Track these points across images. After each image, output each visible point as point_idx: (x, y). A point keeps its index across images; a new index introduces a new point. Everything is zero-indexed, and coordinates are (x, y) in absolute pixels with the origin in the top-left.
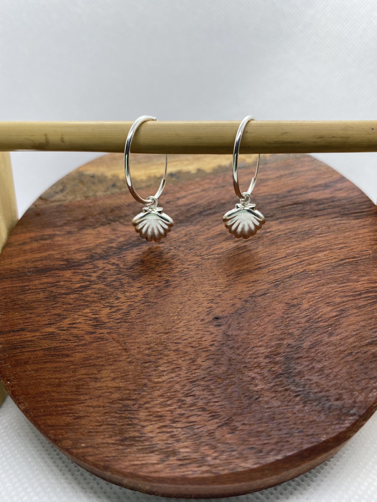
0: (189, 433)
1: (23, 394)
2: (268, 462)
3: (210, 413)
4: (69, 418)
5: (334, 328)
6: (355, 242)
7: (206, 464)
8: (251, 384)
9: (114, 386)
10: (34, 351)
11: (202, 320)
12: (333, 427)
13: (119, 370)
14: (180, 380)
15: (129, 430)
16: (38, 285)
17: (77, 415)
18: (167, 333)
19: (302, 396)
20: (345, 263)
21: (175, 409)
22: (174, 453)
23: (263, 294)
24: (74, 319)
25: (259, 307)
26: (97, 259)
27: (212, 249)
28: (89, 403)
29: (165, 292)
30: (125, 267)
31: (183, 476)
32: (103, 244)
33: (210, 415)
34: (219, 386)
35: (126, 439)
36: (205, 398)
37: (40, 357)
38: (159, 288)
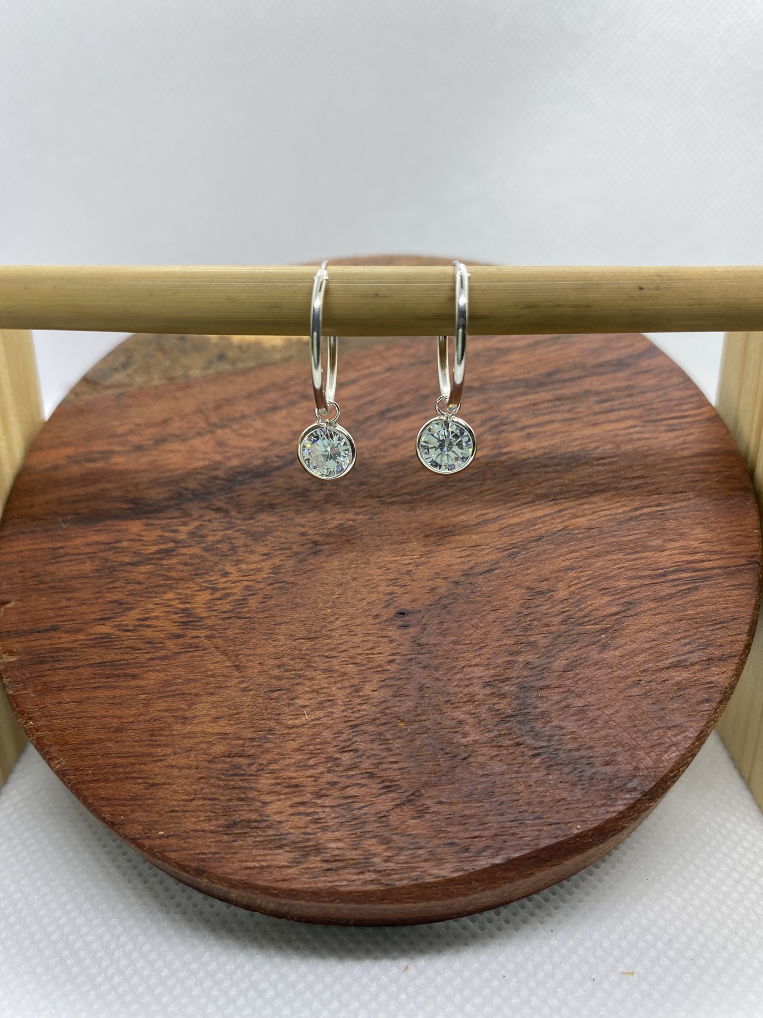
0: (343, 816)
1: (56, 743)
2: (478, 868)
3: (383, 782)
4: (137, 786)
5: (611, 636)
6: (664, 475)
7: (371, 869)
8: (456, 732)
9: (216, 731)
10: (75, 668)
11: (377, 616)
12: (594, 811)
13: (226, 704)
14: (332, 722)
15: (241, 808)
16: (82, 546)
17: (150, 781)
18: (313, 639)
19: (544, 757)
20: (641, 515)
21: (322, 773)
22: (318, 849)
23: (488, 571)
24: (147, 611)
25: (478, 594)
26: (189, 500)
27: (400, 485)
28: (171, 761)
29: (312, 564)
30: (240, 516)
31: (331, 887)
32: (199, 470)
33: (381, 785)
34: (399, 734)
35: (235, 824)
36: (374, 755)
37: (86, 679)
38: (301, 557)
